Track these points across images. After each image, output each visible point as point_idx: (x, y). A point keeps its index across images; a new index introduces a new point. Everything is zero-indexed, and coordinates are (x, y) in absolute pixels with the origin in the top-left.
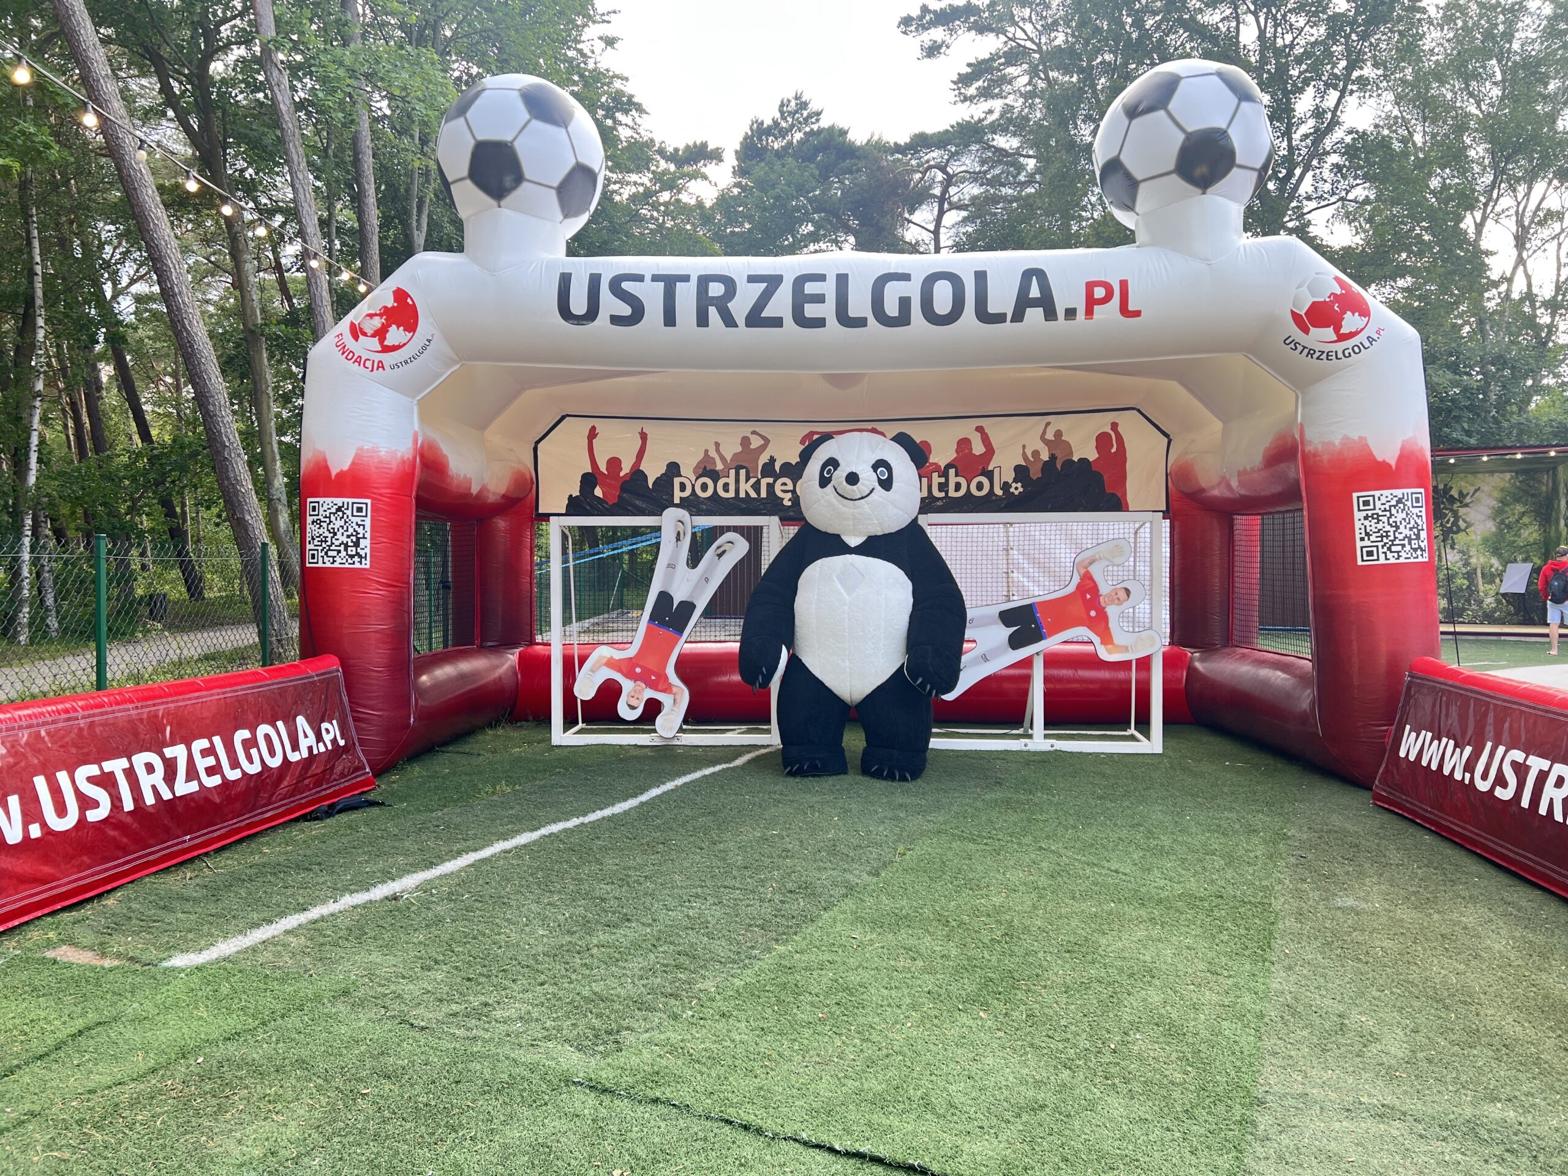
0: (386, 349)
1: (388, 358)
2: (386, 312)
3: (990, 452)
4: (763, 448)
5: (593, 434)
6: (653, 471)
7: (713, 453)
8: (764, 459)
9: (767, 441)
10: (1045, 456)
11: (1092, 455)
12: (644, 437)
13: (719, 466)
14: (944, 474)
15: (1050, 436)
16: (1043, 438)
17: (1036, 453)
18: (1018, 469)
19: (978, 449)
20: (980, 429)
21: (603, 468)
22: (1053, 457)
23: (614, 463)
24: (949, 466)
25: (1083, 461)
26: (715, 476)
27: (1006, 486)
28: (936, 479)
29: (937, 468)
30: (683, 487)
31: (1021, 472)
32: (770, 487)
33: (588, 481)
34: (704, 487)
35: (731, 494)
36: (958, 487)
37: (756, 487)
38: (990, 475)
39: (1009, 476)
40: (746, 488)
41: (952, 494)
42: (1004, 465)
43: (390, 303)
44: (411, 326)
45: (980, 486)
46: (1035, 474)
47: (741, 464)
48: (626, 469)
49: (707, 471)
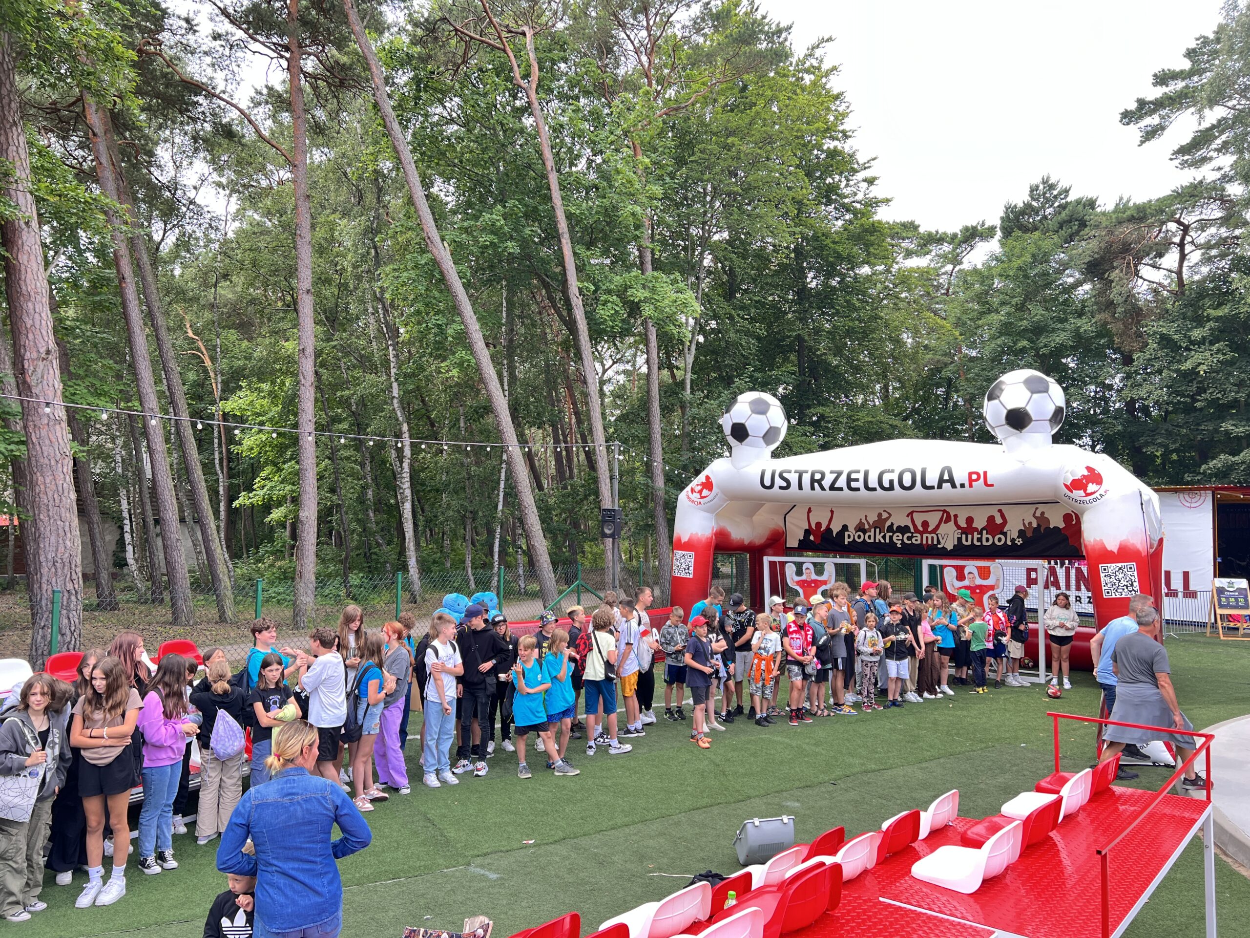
0: (702, 497)
1: (702, 501)
2: (703, 484)
3: (1005, 522)
4: (887, 519)
5: (810, 511)
6: (836, 528)
7: (864, 521)
8: (888, 524)
9: (890, 515)
10: (1035, 525)
11: (1062, 525)
12: (832, 512)
13: (867, 527)
14: (981, 533)
15: (1038, 514)
16: (1034, 515)
17: (1030, 523)
18: (1020, 531)
19: (999, 520)
20: (1000, 511)
21: (813, 526)
22: (1039, 525)
23: (819, 524)
24: (983, 529)
25: (1056, 528)
26: (864, 531)
27: (1013, 540)
28: (976, 535)
29: (976, 529)
30: (849, 537)
31: (1021, 533)
32: (891, 537)
33: (807, 532)
34: (859, 537)
35: (872, 540)
36: (987, 540)
37: (884, 537)
38: (1005, 534)
39: (1015, 535)
40: (879, 537)
41: (984, 543)
42: (1013, 530)
43: (704, 481)
44: (710, 489)
45: (1000, 540)
46: (1029, 534)
47: (879, 524)
48: (823, 528)
49: (860, 528)
